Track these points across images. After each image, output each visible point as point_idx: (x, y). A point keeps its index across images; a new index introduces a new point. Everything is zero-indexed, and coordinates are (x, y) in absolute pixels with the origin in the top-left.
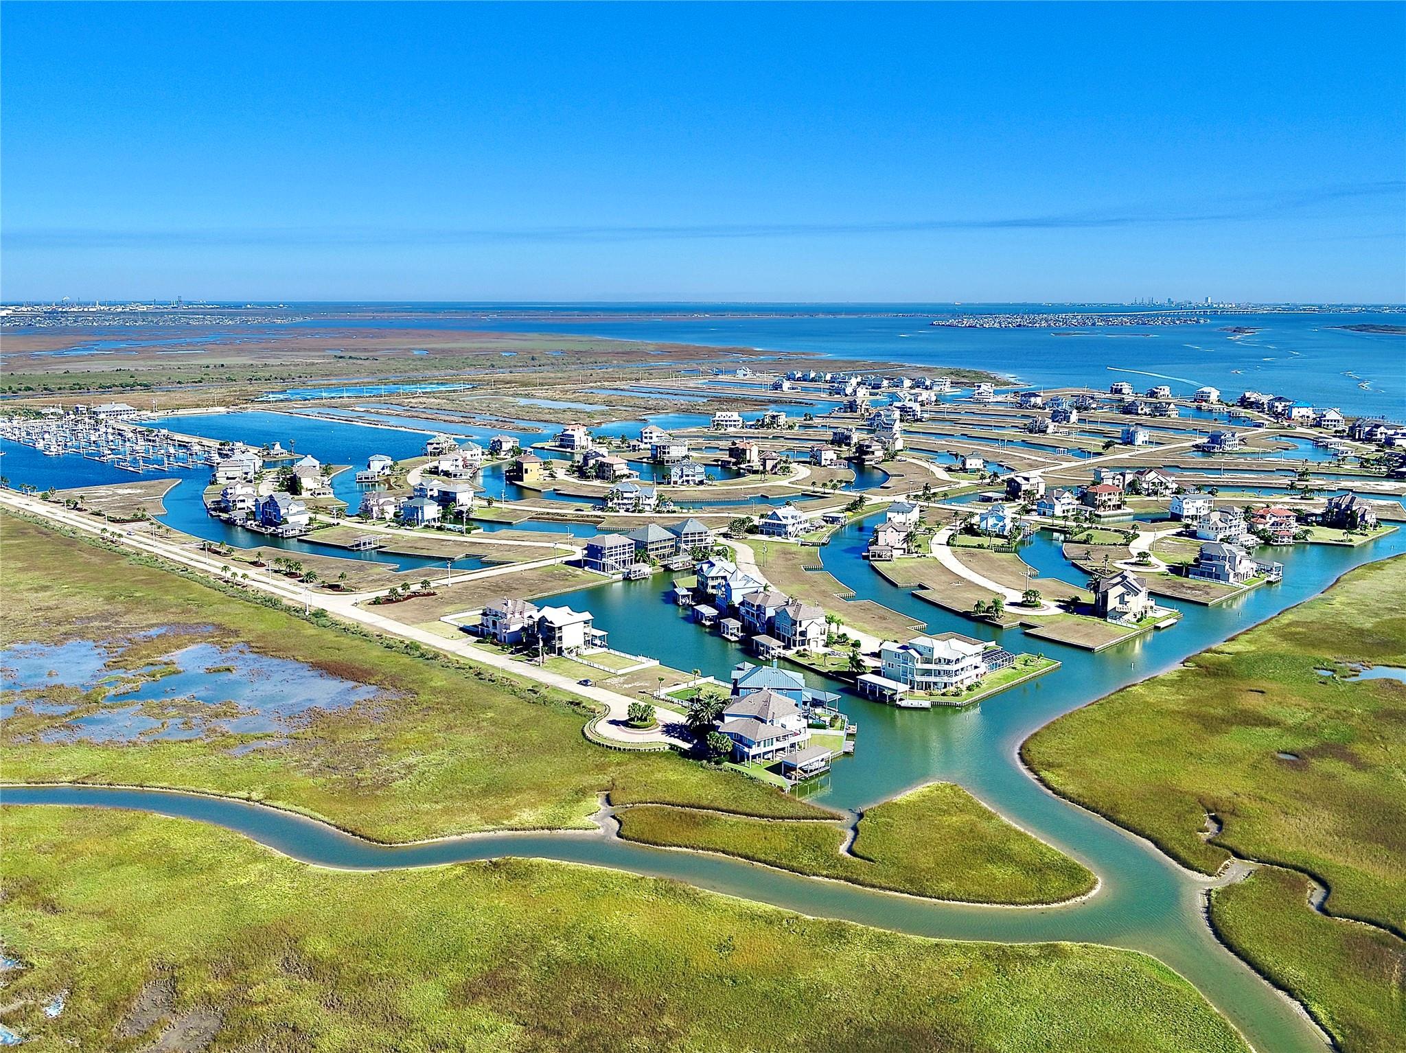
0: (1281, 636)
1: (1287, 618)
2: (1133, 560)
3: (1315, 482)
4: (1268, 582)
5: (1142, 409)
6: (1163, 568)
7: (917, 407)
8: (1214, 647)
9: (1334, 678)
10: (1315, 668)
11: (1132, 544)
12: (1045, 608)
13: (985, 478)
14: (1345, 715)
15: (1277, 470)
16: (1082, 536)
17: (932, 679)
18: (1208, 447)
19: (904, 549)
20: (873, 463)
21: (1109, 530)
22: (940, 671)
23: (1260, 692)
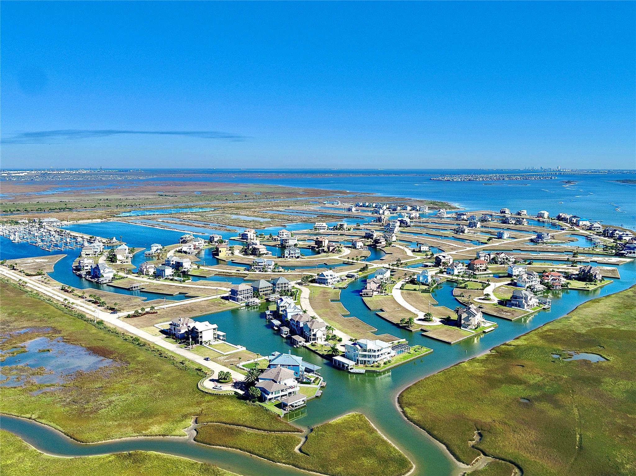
0: (540, 337)
1: (548, 327)
2: (483, 297)
3: (580, 258)
4: (544, 309)
5: (511, 221)
6: (496, 302)
7: (408, 220)
8: (507, 342)
9: (559, 359)
10: (552, 354)
11: (485, 289)
12: (435, 321)
13: (428, 255)
14: (559, 378)
15: (565, 251)
16: (463, 285)
17: (367, 359)
18: (536, 240)
19: (379, 291)
20: (380, 247)
21: (477, 282)
22: (370, 355)
23: (522, 366)
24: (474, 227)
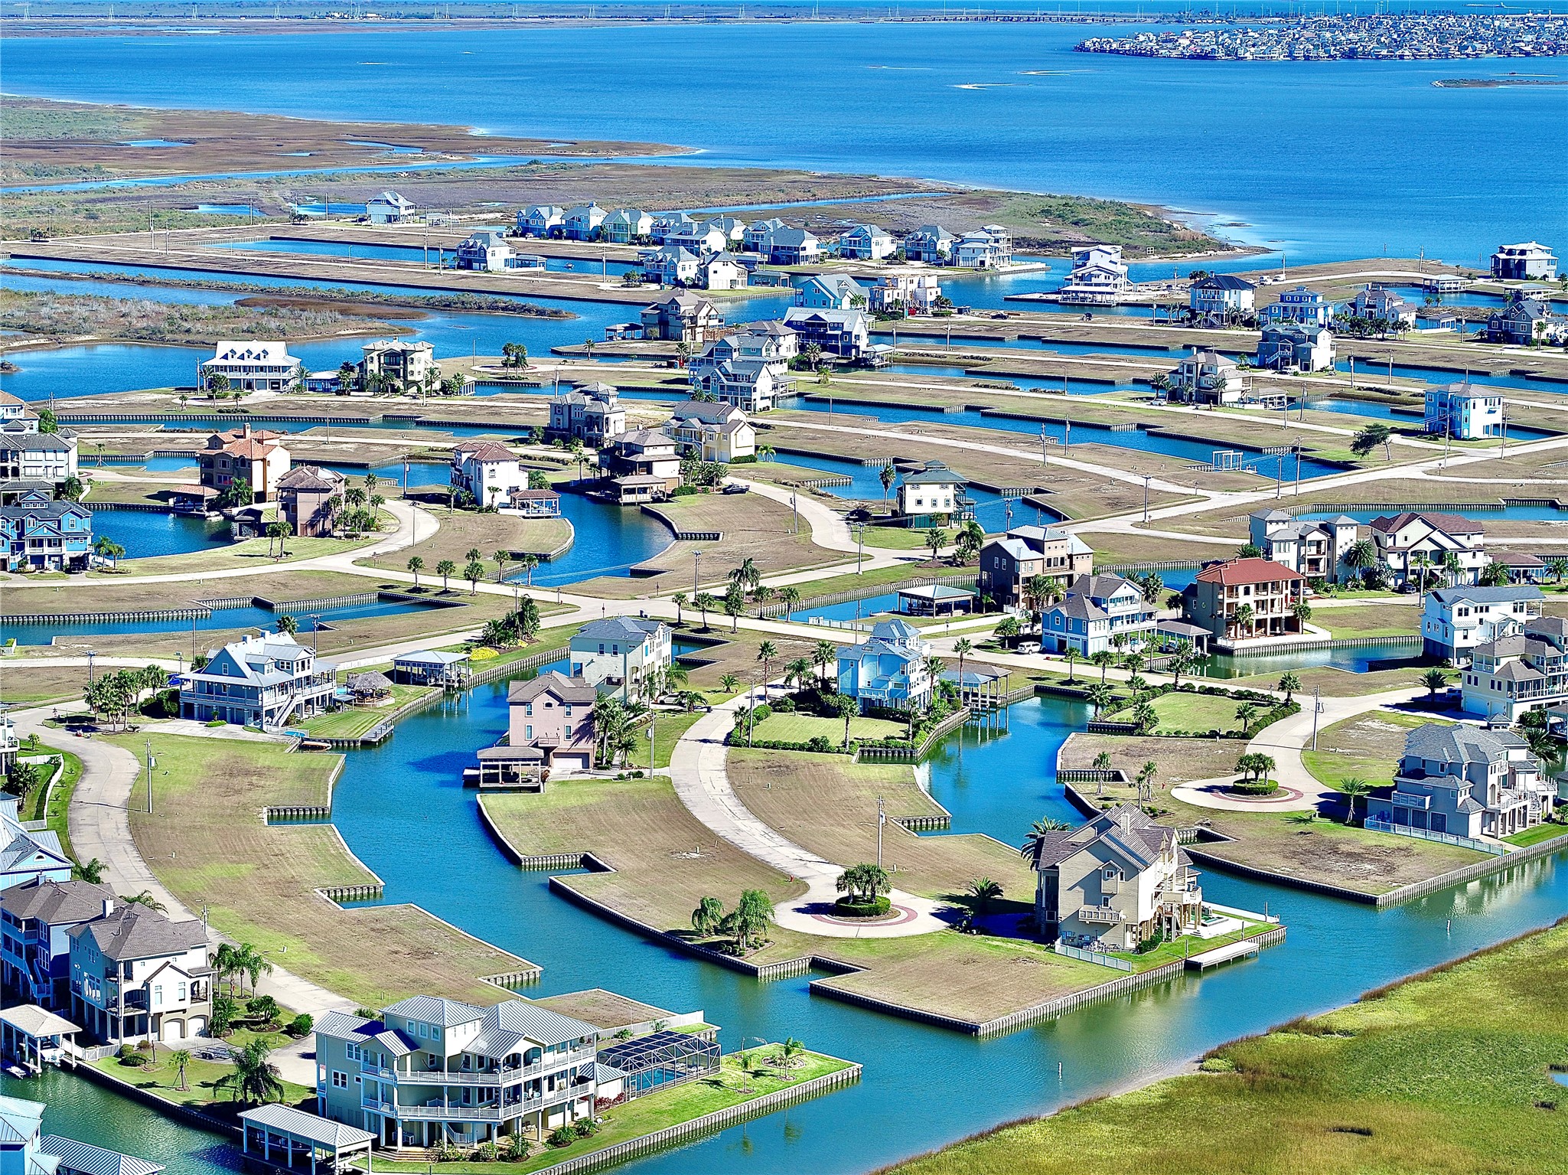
0: (1516, 983)
2: (1230, 780)
5: (1541, 327)
6: (1308, 804)
7: (858, 325)
8: (1315, 1017)
10: (1553, 1067)
11: (1260, 734)
12: (904, 915)
13: (943, 542)
16: (1127, 715)
17: (446, 1114)
19: (585, 757)
20: (647, 497)
21: (1222, 692)
22: (467, 1090)
23: (1360, 1132)
24: (1296, 368)
